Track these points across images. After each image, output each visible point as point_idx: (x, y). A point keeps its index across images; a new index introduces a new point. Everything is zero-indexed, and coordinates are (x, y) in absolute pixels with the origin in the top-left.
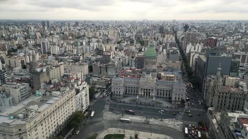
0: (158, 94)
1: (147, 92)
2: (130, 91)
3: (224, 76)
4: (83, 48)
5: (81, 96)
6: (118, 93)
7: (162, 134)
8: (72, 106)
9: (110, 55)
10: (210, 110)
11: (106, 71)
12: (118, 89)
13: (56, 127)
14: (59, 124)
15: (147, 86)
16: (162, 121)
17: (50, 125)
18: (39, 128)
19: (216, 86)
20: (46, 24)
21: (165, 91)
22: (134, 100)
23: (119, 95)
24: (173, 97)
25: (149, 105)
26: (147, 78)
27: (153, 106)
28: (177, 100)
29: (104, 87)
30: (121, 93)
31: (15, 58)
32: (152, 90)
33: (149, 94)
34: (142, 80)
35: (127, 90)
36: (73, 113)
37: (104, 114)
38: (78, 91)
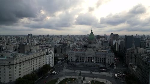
0: (97, 61)
1: (90, 60)
2: (80, 59)
3: (137, 48)
4: (51, 43)
5: (49, 57)
6: (72, 60)
7: (100, 78)
8: (43, 61)
9: (67, 43)
10: (130, 64)
11: (65, 51)
12: (72, 58)
13: (32, 70)
14: (34, 69)
15: (90, 55)
16: (100, 73)
17: (29, 67)
18: (22, 66)
19: (133, 52)
20: (30, 35)
21: (101, 59)
22: (82, 64)
23: (73, 62)
24: (106, 62)
25: (92, 66)
26: (90, 51)
27: (94, 66)
28: (109, 63)
29: (64, 59)
30: (74, 61)
31: (11, 45)
32: (93, 58)
33: (92, 60)
34: (87, 52)
35: (77, 59)
36: (43, 66)
37: (63, 70)
38: (47, 54)
